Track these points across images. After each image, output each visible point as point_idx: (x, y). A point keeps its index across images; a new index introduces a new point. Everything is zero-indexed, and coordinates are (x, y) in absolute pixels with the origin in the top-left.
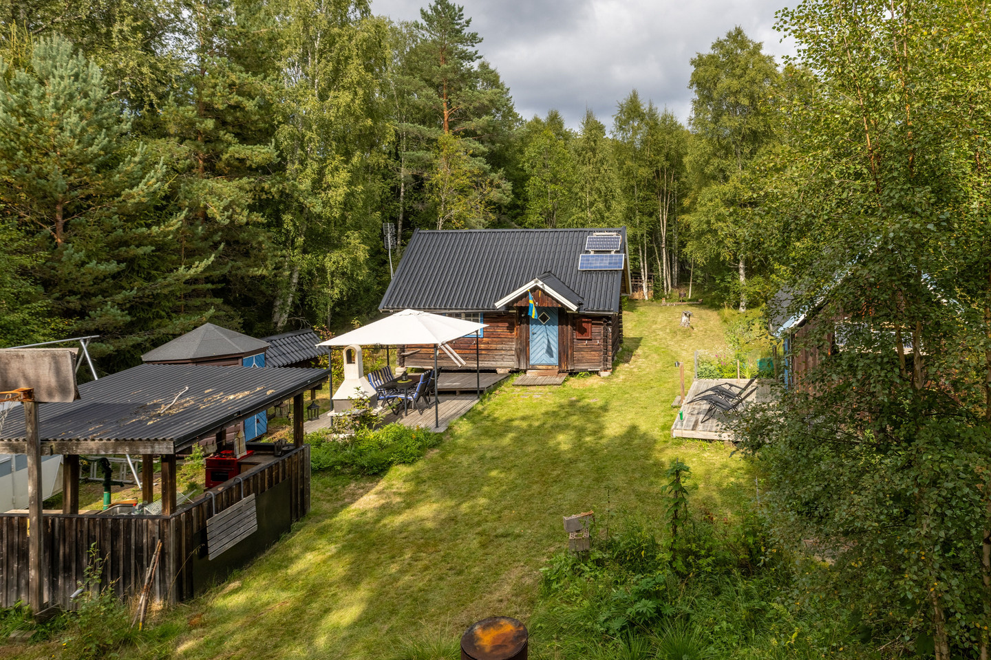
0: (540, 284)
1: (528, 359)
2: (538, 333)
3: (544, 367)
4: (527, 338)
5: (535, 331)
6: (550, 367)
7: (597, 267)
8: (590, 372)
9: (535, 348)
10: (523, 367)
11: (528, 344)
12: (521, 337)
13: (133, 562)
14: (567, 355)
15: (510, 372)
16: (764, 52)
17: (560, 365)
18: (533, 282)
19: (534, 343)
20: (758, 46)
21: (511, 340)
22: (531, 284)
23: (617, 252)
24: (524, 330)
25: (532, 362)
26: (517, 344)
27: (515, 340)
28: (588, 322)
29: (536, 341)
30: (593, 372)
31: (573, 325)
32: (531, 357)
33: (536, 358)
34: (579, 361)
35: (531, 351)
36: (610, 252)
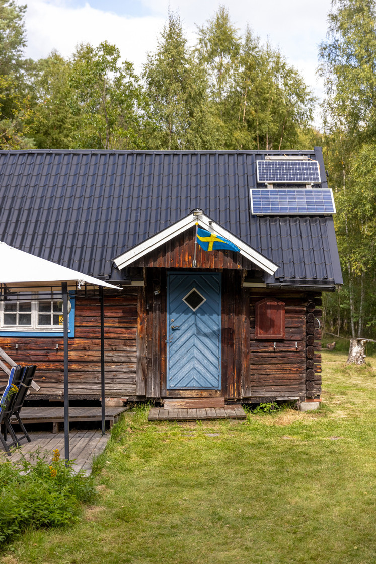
0: (204, 222)
1: (163, 378)
2: (184, 328)
3: (194, 394)
4: (162, 338)
5: (177, 324)
6: (205, 394)
7: (286, 209)
8: (280, 403)
9: (177, 357)
10: (153, 393)
11: (163, 349)
12: (149, 335)
14: (239, 370)
15: (126, 404)
17: (225, 390)
18: (191, 217)
19: (174, 348)
21: (131, 341)
22: (187, 223)
23: (316, 186)
24: (156, 322)
25: (171, 384)
26: (142, 350)
27: (139, 341)
28: (277, 308)
29: (179, 343)
30: (285, 402)
31: (251, 313)
32: (170, 374)
33: (180, 375)
34: (260, 383)
35: (170, 363)
36: (303, 185)
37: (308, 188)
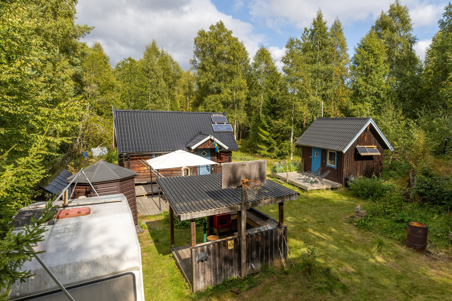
0: (212, 138)
7: (222, 130)
13: (274, 247)
16: (233, 35)
20: (230, 32)
22: (208, 138)
23: (227, 123)
28: (224, 155)
33: (201, 172)
36: (224, 123)
37: (225, 124)
